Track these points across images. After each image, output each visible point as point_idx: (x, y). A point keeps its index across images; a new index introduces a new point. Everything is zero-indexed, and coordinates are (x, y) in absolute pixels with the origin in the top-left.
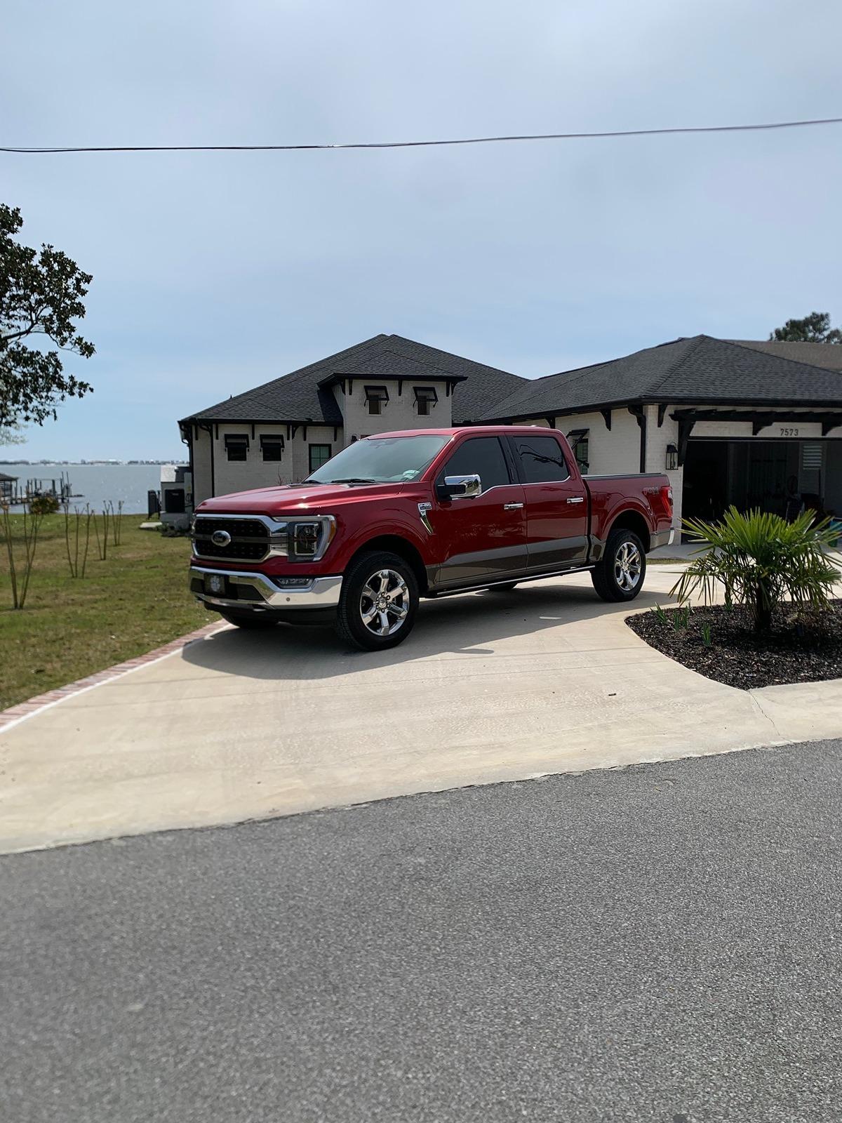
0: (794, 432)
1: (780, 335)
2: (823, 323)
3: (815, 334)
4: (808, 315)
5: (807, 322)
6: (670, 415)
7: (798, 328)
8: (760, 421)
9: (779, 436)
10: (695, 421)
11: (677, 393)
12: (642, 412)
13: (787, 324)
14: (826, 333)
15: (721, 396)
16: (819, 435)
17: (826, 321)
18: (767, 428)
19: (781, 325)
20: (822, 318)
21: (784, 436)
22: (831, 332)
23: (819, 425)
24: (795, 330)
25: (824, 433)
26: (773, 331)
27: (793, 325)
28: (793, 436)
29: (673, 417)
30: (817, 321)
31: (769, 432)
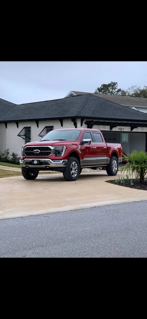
0: (123, 129)
1: (100, 90)
2: (115, 86)
3: (112, 90)
4: (110, 82)
5: (109, 85)
6: (84, 123)
7: (106, 87)
8: (113, 126)
9: (118, 131)
10: (93, 125)
11: (87, 115)
12: (75, 121)
13: (102, 86)
14: (116, 90)
15: (101, 117)
16: (130, 131)
17: (116, 85)
18: (114, 128)
19: (100, 86)
20: (115, 84)
21: (119, 131)
22: (118, 90)
23: (130, 128)
24: (105, 88)
25: (131, 130)
26: (97, 89)
27: (104, 86)
28: (122, 131)
29: (86, 123)
30: (113, 85)
31: (114, 129)
